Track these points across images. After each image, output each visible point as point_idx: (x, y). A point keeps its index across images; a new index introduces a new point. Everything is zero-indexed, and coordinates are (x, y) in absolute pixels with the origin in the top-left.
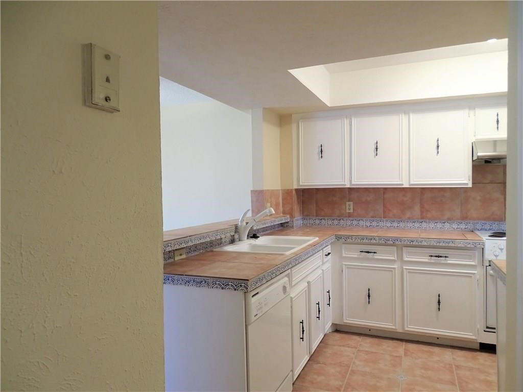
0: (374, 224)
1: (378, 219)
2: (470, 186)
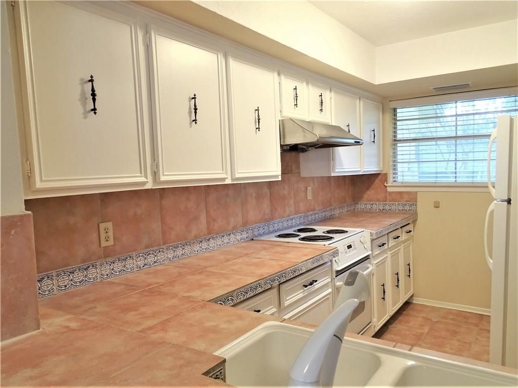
0: (151, 259)
1: (155, 248)
2: (280, 179)
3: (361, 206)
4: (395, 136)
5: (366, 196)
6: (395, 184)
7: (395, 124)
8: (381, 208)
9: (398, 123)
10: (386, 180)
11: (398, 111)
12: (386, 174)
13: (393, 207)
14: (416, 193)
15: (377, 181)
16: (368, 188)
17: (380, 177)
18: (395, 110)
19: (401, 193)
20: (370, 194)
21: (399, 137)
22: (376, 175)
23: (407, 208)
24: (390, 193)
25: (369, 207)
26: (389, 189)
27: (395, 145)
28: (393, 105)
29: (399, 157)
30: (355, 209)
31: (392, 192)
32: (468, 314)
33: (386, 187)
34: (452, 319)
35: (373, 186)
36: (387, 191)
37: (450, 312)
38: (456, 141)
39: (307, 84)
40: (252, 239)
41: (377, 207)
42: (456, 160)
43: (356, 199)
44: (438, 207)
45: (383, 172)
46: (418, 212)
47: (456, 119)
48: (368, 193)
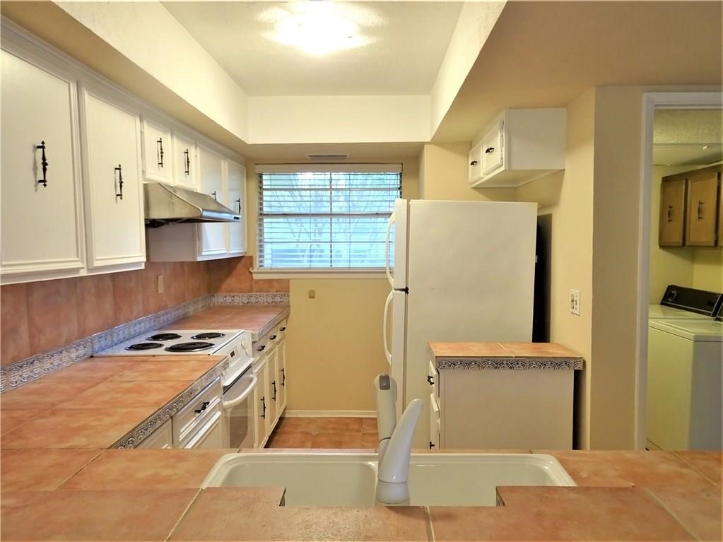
2: (143, 267)
3: (219, 299)
4: (261, 209)
5: (225, 286)
6: (261, 270)
7: (261, 193)
8: (246, 301)
9: (265, 193)
10: (251, 265)
11: (264, 177)
12: (251, 258)
13: (261, 300)
14: (288, 280)
15: (240, 265)
16: (228, 275)
17: (243, 260)
18: (261, 176)
19: (270, 282)
20: (231, 282)
21: (266, 210)
22: (238, 259)
23: (278, 299)
24: (258, 281)
25: (229, 299)
26: (255, 277)
27: (261, 220)
28: (258, 169)
29: (266, 235)
30: (210, 303)
31: (260, 280)
32: (347, 420)
33: (252, 273)
34: (334, 429)
35: (235, 273)
36: (252, 279)
37: (328, 420)
38: (331, 219)
39: (172, 135)
40: (92, 357)
41: (240, 299)
42: (331, 242)
43: (213, 289)
44: (313, 297)
45: (247, 255)
46: (291, 303)
47: (331, 193)
48: (228, 281)
